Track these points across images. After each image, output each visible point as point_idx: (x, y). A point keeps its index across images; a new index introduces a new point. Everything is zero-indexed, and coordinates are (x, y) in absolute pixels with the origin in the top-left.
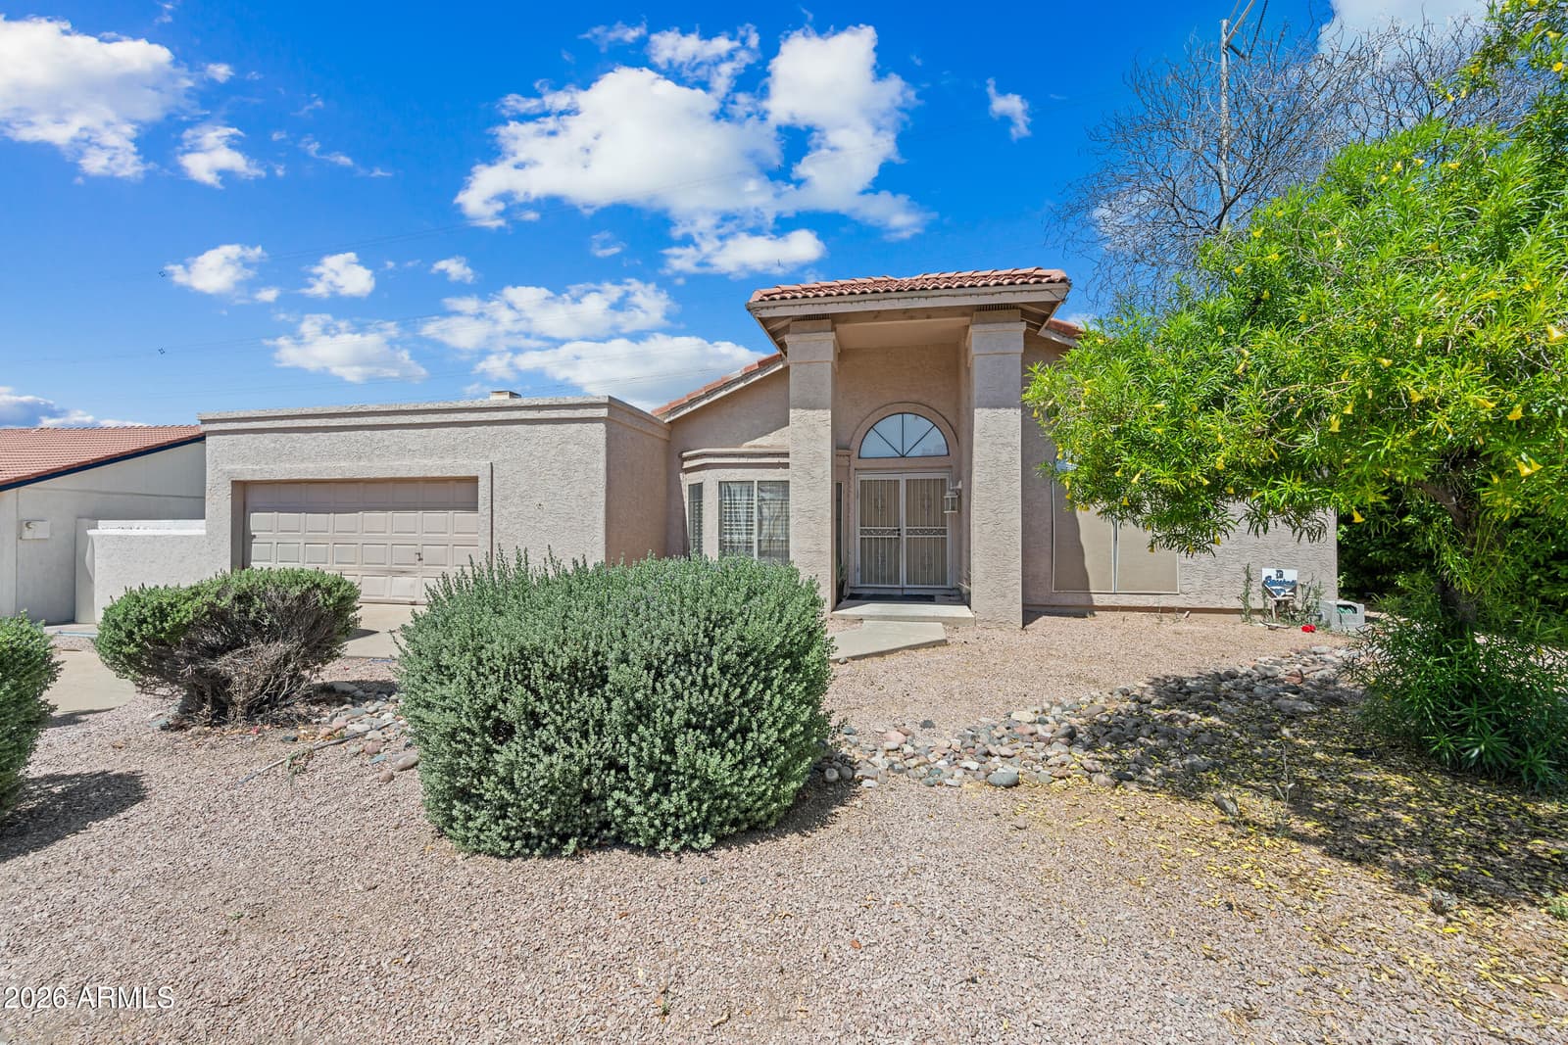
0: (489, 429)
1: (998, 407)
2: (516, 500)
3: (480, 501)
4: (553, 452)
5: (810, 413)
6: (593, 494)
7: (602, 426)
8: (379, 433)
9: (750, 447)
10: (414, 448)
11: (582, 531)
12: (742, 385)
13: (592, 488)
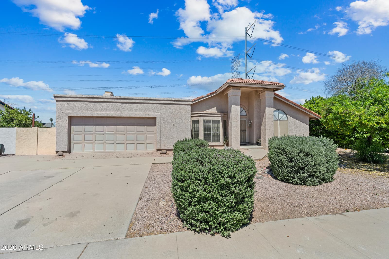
0: (159, 105)
1: (270, 107)
2: (167, 123)
3: (157, 124)
4: (177, 112)
5: (236, 106)
6: (188, 122)
7: (190, 106)
8: (124, 105)
9: (206, 112)
10: (136, 109)
11: (185, 131)
12: (206, 98)
13: (188, 121)
